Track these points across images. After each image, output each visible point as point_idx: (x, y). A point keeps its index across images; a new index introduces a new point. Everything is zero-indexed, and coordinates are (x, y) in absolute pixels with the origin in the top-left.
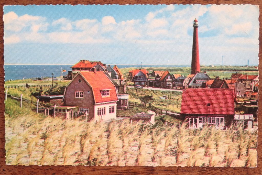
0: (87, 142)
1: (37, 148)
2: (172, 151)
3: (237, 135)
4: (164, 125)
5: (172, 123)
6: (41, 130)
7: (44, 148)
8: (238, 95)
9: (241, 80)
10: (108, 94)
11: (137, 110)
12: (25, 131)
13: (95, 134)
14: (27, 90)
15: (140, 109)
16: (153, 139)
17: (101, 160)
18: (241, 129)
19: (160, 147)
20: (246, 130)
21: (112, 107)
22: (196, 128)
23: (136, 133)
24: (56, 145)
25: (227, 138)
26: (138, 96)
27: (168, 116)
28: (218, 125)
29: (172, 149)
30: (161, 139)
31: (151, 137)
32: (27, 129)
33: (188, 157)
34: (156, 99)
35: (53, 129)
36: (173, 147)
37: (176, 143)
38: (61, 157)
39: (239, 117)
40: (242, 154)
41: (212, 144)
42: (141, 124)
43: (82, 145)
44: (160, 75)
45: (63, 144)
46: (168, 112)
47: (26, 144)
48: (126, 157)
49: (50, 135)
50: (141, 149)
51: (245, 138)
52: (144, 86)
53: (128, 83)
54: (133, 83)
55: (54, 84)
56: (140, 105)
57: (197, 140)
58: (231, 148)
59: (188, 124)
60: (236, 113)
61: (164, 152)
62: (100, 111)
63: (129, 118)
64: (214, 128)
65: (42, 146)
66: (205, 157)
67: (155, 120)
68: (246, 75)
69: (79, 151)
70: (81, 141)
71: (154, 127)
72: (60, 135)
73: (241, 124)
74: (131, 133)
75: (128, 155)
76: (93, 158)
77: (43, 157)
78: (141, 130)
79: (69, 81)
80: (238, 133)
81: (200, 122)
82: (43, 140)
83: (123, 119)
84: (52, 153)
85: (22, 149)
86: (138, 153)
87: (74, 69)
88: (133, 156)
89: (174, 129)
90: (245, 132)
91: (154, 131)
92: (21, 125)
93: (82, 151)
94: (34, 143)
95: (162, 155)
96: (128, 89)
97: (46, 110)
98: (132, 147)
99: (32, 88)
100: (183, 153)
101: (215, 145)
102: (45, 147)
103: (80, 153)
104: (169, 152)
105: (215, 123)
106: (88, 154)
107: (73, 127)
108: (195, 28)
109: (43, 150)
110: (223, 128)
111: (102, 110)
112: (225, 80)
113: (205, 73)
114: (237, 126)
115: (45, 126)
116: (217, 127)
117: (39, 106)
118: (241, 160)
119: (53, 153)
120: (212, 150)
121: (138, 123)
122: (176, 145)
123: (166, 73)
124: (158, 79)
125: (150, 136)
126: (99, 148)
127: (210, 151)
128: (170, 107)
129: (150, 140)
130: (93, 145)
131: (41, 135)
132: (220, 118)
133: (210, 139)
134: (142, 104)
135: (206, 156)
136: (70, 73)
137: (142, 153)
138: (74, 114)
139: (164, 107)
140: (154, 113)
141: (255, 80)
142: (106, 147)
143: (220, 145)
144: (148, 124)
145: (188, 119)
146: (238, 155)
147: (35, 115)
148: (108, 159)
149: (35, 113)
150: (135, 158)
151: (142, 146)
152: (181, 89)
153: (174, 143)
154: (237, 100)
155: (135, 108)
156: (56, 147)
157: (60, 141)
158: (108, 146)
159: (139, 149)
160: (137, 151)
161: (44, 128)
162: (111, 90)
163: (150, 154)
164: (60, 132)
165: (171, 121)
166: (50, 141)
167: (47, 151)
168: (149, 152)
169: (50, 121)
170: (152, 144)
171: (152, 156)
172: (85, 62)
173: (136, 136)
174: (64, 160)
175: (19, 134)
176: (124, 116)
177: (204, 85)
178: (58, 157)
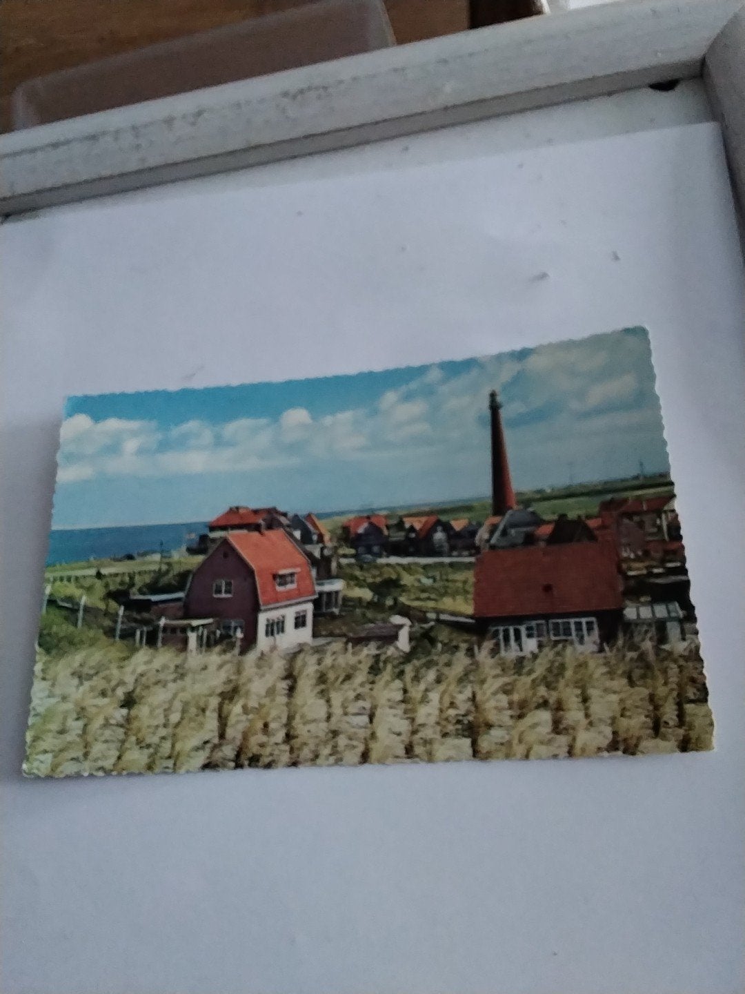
0: (236, 709)
1: (108, 733)
2: (459, 722)
3: (639, 664)
4: (433, 651)
5: (454, 643)
6: (121, 683)
7: (125, 733)
8: (625, 555)
9: (629, 515)
10: (292, 582)
11: (364, 615)
12: (81, 689)
13: (257, 687)
14: (99, 584)
15: (369, 614)
16: (405, 691)
17: (270, 759)
18: (648, 645)
19: (427, 713)
20: (666, 647)
21: (302, 614)
22: (521, 654)
23: (361, 677)
24: (156, 723)
25: (611, 674)
26: (364, 581)
27: (443, 626)
28: (581, 641)
29: (461, 718)
30: (427, 690)
31: (402, 686)
32: (87, 684)
33: (507, 738)
34: (409, 584)
35: (153, 680)
36: (462, 712)
37: (469, 699)
38: (167, 755)
39: (638, 615)
40: (666, 723)
41: (571, 697)
42: (374, 652)
43: (223, 720)
44: (418, 526)
45: (175, 717)
46: (443, 617)
47: (80, 724)
48: (335, 747)
49: (143, 697)
50: (375, 720)
51: (665, 671)
52: (380, 556)
53: (341, 551)
54: (352, 551)
55: (164, 568)
56: (370, 605)
57: (528, 686)
58: (629, 703)
59: (497, 645)
60: (628, 602)
61: (438, 728)
62: (272, 625)
63: (344, 640)
64: (569, 650)
65: (121, 726)
66: (553, 735)
67: (411, 639)
68: (639, 499)
69: (214, 737)
70: (220, 708)
71: (408, 658)
72: (169, 695)
73: (646, 632)
74: (348, 677)
75: (342, 741)
76: (250, 755)
77: (119, 758)
78: (375, 670)
79: (200, 558)
80: (642, 657)
81: (530, 636)
82: (124, 711)
83: (328, 644)
84: (143, 744)
85: (69, 737)
86: (369, 732)
87: (213, 528)
88: (355, 743)
89: (461, 661)
90: (663, 655)
91: (409, 669)
92: (73, 674)
93: (222, 736)
94: (99, 721)
95: (435, 736)
96: (339, 566)
97: (138, 633)
98: (353, 717)
99: (109, 580)
100: (489, 726)
101: (580, 699)
102: (128, 729)
103: (216, 741)
104: (451, 728)
105: (570, 635)
106: (238, 743)
107: (203, 672)
108: (495, 408)
109: (122, 737)
110: (595, 648)
111: (278, 623)
112: (583, 518)
113: (531, 509)
114: (637, 639)
115: (133, 672)
116: (580, 648)
117: (123, 623)
118: (664, 738)
119: (148, 746)
120: (574, 715)
121: (365, 651)
122: (469, 705)
123: (433, 519)
124: (413, 535)
125: (398, 684)
126: (266, 725)
127: (567, 716)
128: (448, 603)
129: (399, 696)
130: (251, 716)
131: (122, 697)
132: (584, 620)
133: (562, 683)
134: (376, 600)
135: (558, 733)
136: (203, 538)
137: (379, 733)
138: (208, 637)
139: (431, 604)
140: (405, 621)
141: (666, 508)
142: (284, 720)
143: (593, 699)
144: (391, 651)
145: (497, 631)
146: (651, 725)
147: (112, 645)
148: (288, 754)
149: (111, 640)
150: (361, 748)
151: (378, 712)
152: (471, 555)
153: (462, 698)
154: (624, 566)
155: (358, 611)
156: (157, 727)
157: (167, 712)
158: (291, 718)
159: (371, 721)
160: (365, 728)
161: (130, 680)
162: (298, 570)
163: (399, 734)
164: (171, 685)
165: (451, 640)
166: (142, 711)
167: (133, 739)
168: (397, 730)
169: (146, 658)
170: (403, 706)
171: (407, 741)
172: (241, 511)
173: (362, 685)
174: (175, 764)
175: (64, 698)
176: (331, 635)
177: (530, 540)
178: (159, 754)
